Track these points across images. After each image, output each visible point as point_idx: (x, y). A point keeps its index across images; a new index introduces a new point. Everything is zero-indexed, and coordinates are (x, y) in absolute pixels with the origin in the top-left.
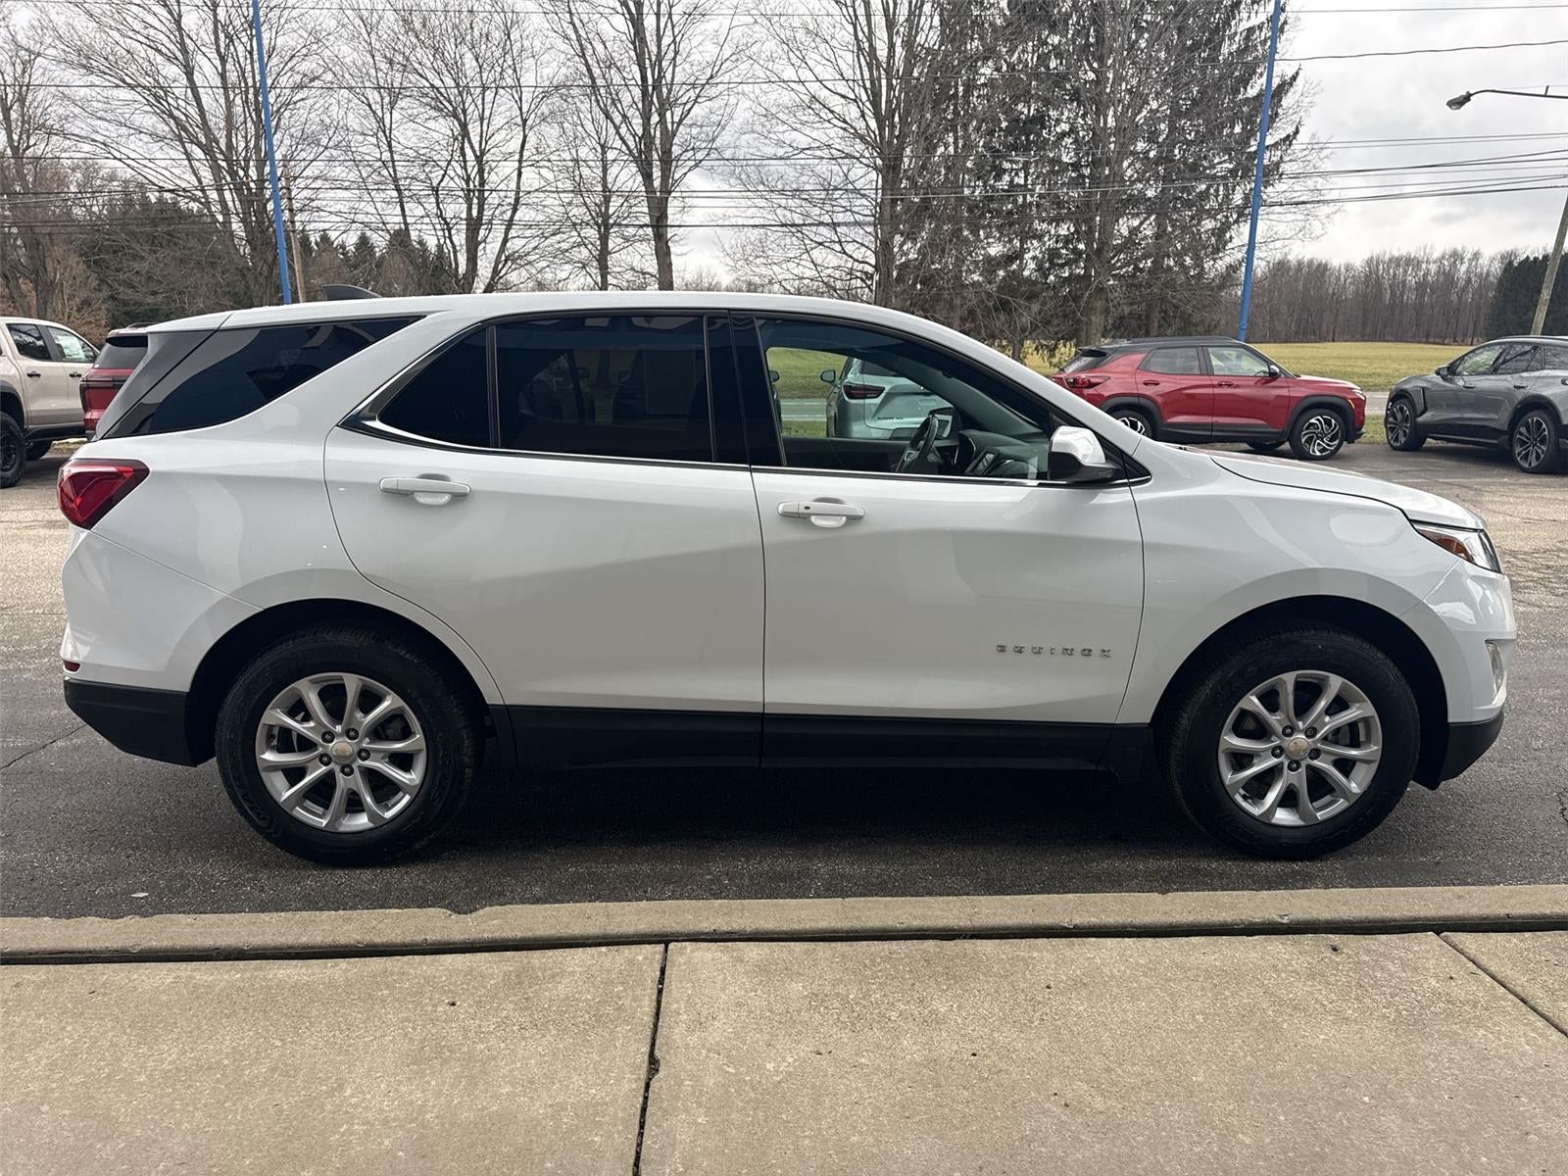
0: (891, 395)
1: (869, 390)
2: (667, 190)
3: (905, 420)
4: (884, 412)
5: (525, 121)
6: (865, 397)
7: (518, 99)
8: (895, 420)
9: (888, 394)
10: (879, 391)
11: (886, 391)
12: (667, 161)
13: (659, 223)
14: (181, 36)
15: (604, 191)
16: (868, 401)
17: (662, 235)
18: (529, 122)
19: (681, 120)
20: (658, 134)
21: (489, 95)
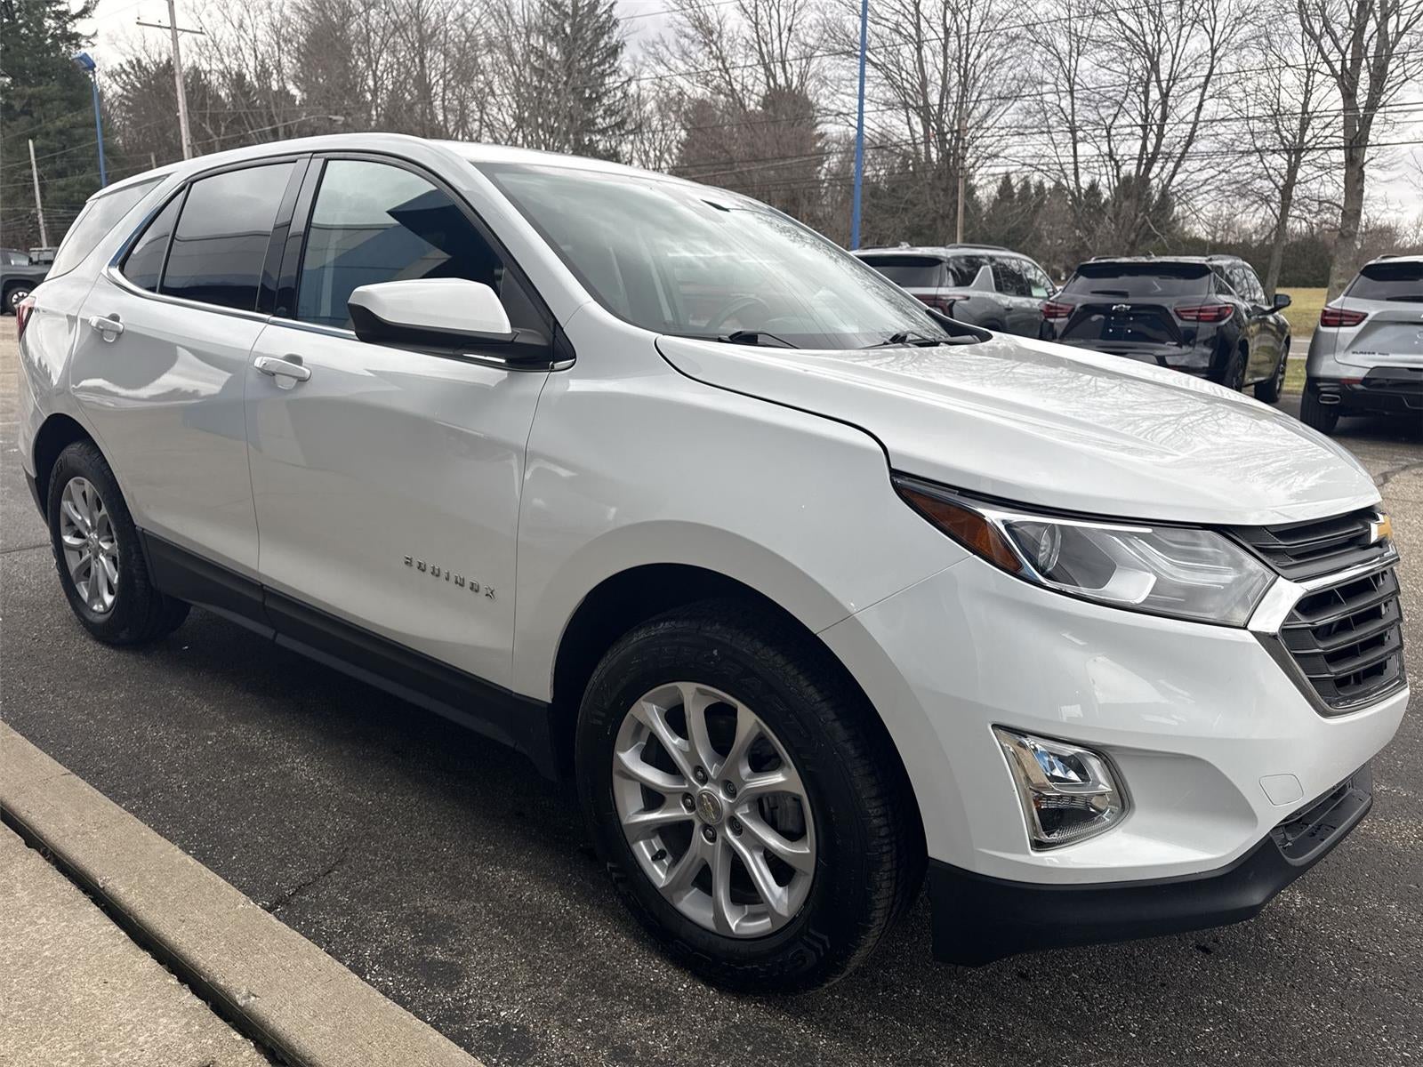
0: (1377, 324)
1: (1346, 316)
2: (1372, 106)
3: (1392, 356)
4: (1360, 346)
5: (1214, 51)
6: (1340, 325)
7: (1210, 30)
8: (1377, 356)
9: (1370, 321)
10: (1357, 318)
11: (1368, 318)
12: (1379, 77)
13: (1355, 144)
14: (919, 19)
15: (1303, 113)
16: (1342, 330)
17: (1357, 159)
18: (1219, 54)
19: (1407, 28)
20: (1373, 44)
21: (1185, 31)
